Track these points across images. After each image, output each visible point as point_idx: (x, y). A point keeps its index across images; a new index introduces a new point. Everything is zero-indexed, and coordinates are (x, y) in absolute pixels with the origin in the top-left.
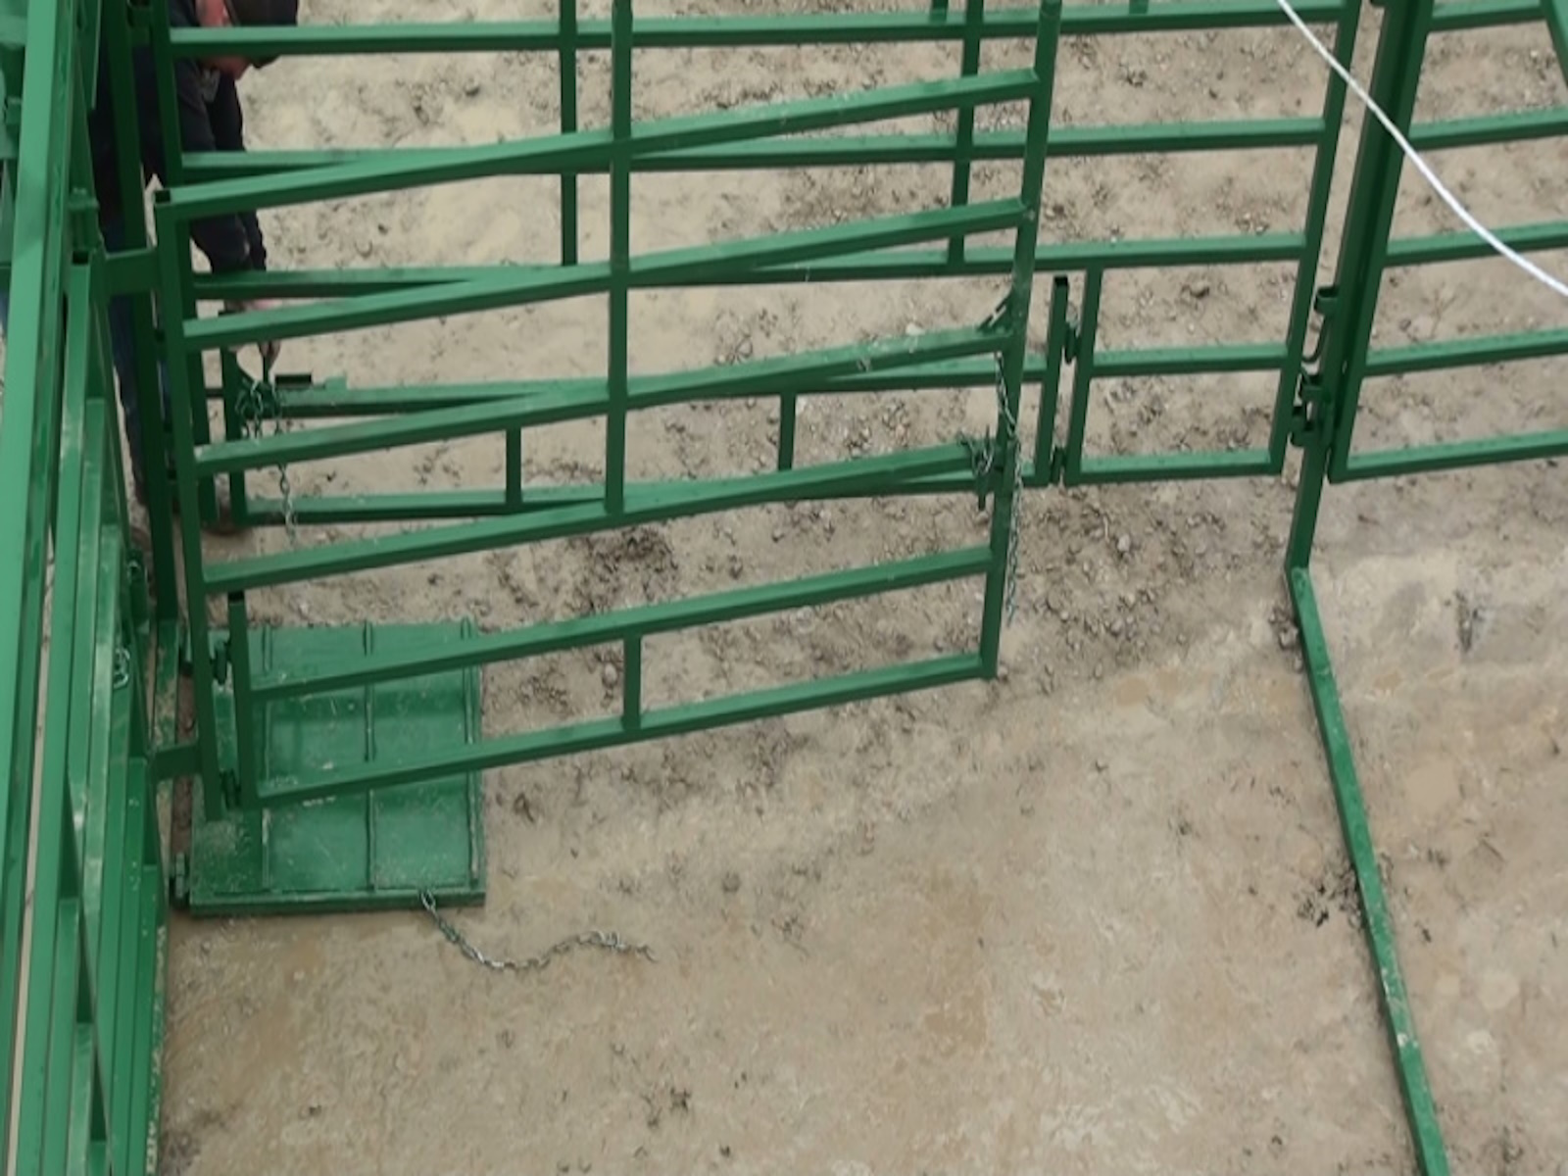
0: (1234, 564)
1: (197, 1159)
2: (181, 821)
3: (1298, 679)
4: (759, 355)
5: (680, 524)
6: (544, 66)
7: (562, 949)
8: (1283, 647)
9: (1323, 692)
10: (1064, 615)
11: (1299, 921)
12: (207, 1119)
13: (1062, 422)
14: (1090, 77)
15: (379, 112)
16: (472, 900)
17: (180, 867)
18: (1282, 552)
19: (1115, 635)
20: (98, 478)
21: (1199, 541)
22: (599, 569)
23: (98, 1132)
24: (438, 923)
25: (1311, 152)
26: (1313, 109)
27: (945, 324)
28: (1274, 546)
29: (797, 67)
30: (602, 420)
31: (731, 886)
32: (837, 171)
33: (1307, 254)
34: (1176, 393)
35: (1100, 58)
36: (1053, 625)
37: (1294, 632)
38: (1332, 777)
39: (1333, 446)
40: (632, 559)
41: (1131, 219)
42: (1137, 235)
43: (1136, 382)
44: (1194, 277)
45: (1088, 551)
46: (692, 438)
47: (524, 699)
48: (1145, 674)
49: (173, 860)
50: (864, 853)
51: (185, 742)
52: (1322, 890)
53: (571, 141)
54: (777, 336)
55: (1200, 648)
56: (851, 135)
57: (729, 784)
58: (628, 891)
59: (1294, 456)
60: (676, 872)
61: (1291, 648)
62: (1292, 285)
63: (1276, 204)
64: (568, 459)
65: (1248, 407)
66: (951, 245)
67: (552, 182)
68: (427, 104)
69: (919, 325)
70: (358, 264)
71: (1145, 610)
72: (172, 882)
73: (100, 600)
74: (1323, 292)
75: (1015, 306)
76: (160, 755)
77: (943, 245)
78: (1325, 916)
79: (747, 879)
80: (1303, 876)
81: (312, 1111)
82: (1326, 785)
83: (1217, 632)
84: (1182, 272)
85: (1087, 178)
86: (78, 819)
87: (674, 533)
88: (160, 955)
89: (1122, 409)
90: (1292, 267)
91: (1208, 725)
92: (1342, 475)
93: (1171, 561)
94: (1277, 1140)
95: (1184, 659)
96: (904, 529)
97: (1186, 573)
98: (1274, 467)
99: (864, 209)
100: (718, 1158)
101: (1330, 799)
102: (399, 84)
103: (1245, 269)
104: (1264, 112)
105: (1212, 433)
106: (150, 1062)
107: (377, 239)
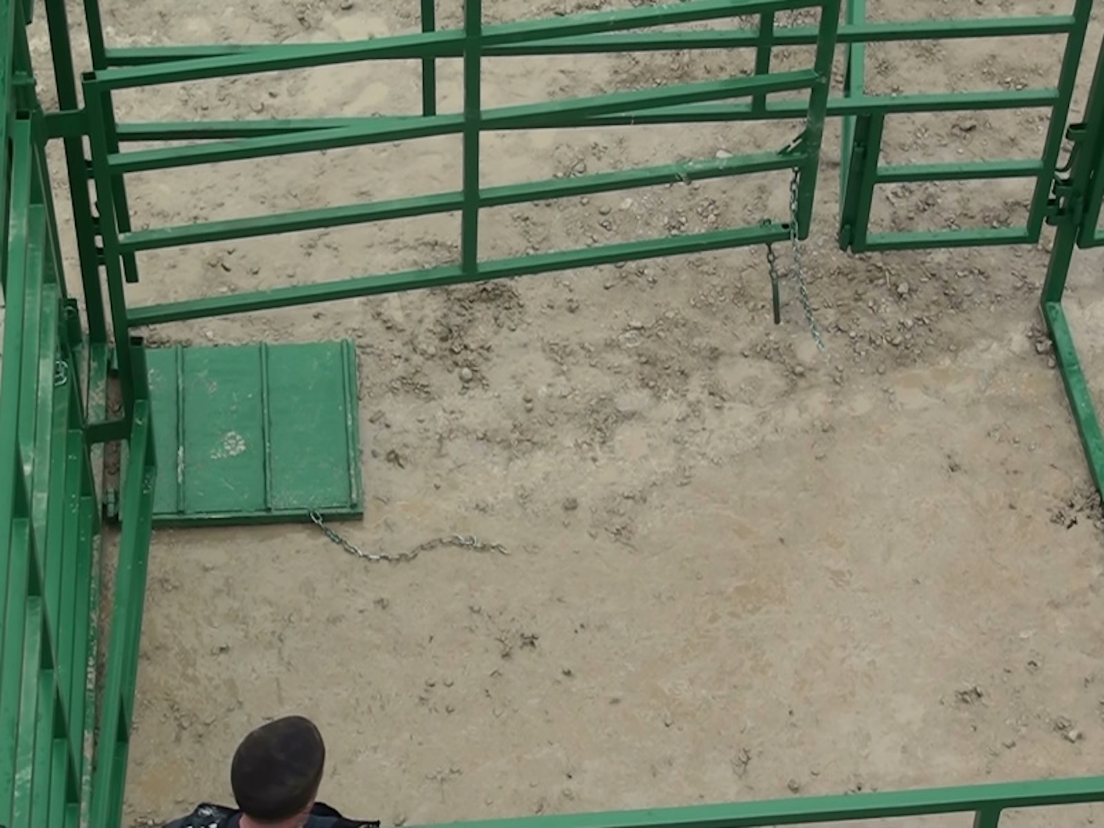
0: (997, 299)
2: (111, 468)
3: (1052, 373)
4: (592, 171)
5: (526, 279)
7: (430, 546)
8: (1039, 353)
9: (1073, 380)
10: (853, 334)
11: (1053, 525)
15: (270, 21)
16: (354, 516)
17: (111, 498)
18: (1039, 292)
19: (896, 345)
20: (39, 255)
21: (968, 285)
22: (457, 308)
23: (46, 662)
24: (325, 532)
25: (1064, 38)
26: (1065, 11)
27: (749, 150)
28: (1031, 289)
30: (458, 214)
31: (571, 506)
32: (658, 54)
33: (1060, 103)
34: (949, 195)
36: (842, 340)
37: (1049, 343)
38: (1081, 433)
39: (1082, 225)
40: (484, 301)
41: (909, 82)
42: (911, 93)
43: (913, 186)
44: (963, 118)
45: (873, 293)
46: (534, 224)
47: (394, 390)
48: (921, 371)
49: (106, 493)
50: (682, 485)
51: (114, 419)
52: (1072, 506)
53: (429, 37)
54: (606, 160)
55: (969, 354)
56: (670, 31)
57: (568, 441)
58: (483, 510)
59: (1049, 232)
60: (524, 498)
61: (1046, 353)
62: (1047, 123)
63: (1034, 71)
64: (429, 238)
65: (1010, 200)
66: (755, 100)
67: (416, 64)
68: (310, 16)
69: (727, 151)
70: (253, 117)
71: (922, 330)
72: (105, 507)
73: (43, 331)
74: (1072, 126)
75: (810, 140)
76: (94, 427)
77: (749, 99)
78: (1074, 522)
79: (584, 502)
80: (1055, 496)
81: (222, 649)
82: (1076, 440)
83: (982, 344)
84: (953, 115)
85: (871, 56)
86: (27, 469)
87: (521, 284)
88: (95, 553)
89: (901, 204)
90: (1047, 111)
91: (975, 402)
92: (1088, 242)
93: (943, 298)
94: (1032, 663)
95: (954, 361)
96: (715, 280)
97: (957, 306)
98: (1032, 236)
99: (680, 78)
100: (561, 677)
101: (1079, 449)
103: (1007, 113)
104: (1023, 13)
105: (979, 217)
106: (89, 619)
107: (271, 101)
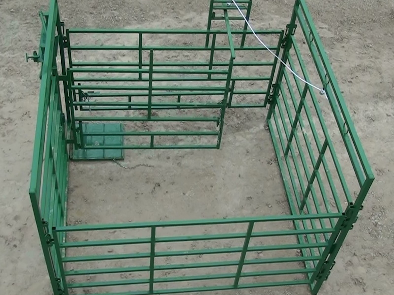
0: (257, 119)
2: (71, 149)
3: (268, 134)
6: (137, 52)
7: (138, 166)
8: (266, 130)
9: (272, 135)
10: (228, 125)
11: (268, 164)
12: (77, 187)
15: (107, 58)
16: (122, 159)
17: (71, 154)
18: (266, 117)
19: (237, 127)
20: (57, 104)
21: (252, 115)
23: (56, 188)
24: (116, 162)
25: (272, 66)
26: (272, 61)
29: (182, 53)
31: (168, 158)
33: (271, 80)
34: (248, 97)
37: (268, 128)
38: (274, 146)
41: (240, 74)
42: (241, 77)
43: (241, 95)
44: (251, 82)
45: (232, 117)
46: (163, 101)
48: (242, 132)
51: (72, 139)
52: (271, 160)
55: (252, 129)
58: (150, 158)
59: (268, 105)
60: (159, 156)
61: (267, 129)
62: (268, 83)
63: (266, 73)
65: (261, 99)
68: (116, 57)
71: (242, 124)
72: (70, 156)
74: (273, 84)
76: (67, 140)
78: (272, 164)
79: (171, 158)
80: (268, 158)
83: (254, 127)
84: (249, 81)
86: (53, 148)
87: (159, 113)
88: (67, 166)
89: (238, 99)
91: (253, 139)
93: (247, 118)
94: (262, 192)
95: (248, 131)
96: (200, 113)
97: (249, 120)
98: (265, 106)
100: (165, 193)
101: (273, 149)
102: (110, 54)
103: (260, 81)
104: (264, 61)
105: (254, 102)
106: (66, 180)
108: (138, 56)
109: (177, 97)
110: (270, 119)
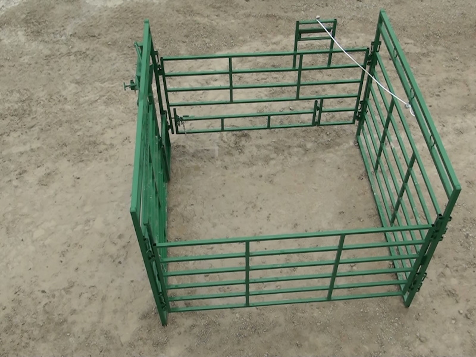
0: (347, 135)
1: (173, 211)
3: (358, 150)
6: (227, 77)
8: (355, 146)
9: (362, 151)
10: (318, 142)
11: (358, 180)
12: (175, 206)
13: (317, 118)
14: (322, 75)
15: (200, 83)
18: (355, 134)
19: (327, 145)
21: (341, 133)
22: (238, 138)
25: (359, 84)
26: (359, 78)
28: (354, 133)
29: (271, 75)
31: (261, 176)
33: (358, 97)
34: (337, 115)
35: (323, 73)
36: (316, 144)
37: (357, 144)
40: (243, 137)
42: (329, 95)
43: (330, 113)
44: (340, 100)
45: (322, 134)
46: (253, 121)
47: (225, 155)
48: (331, 150)
50: (283, 172)
52: (362, 176)
53: (231, 86)
54: (268, 109)
55: (341, 146)
57: (260, 164)
59: (357, 122)
60: (251, 175)
61: (357, 146)
62: (356, 100)
63: (353, 90)
64: (232, 125)
65: (350, 116)
66: (297, 97)
67: (228, 91)
68: (208, 82)
71: (332, 141)
74: (361, 101)
78: (362, 179)
79: (263, 176)
80: (359, 174)
81: (192, 205)
82: (363, 163)
83: (344, 144)
84: (338, 99)
85: (321, 88)
87: (251, 133)
89: (328, 117)
90: (356, 98)
91: (343, 155)
93: (336, 135)
94: (354, 206)
95: (339, 147)
97: (339, 137)
98: (354, 123)
101: (364, 165)
102: (204, 79)
103: (349, 99)
104: (351, 79)
105: (343, 119)
107: (200, 98)
108: (229, 80)
109: (267, 117)
110: (359, 135)
